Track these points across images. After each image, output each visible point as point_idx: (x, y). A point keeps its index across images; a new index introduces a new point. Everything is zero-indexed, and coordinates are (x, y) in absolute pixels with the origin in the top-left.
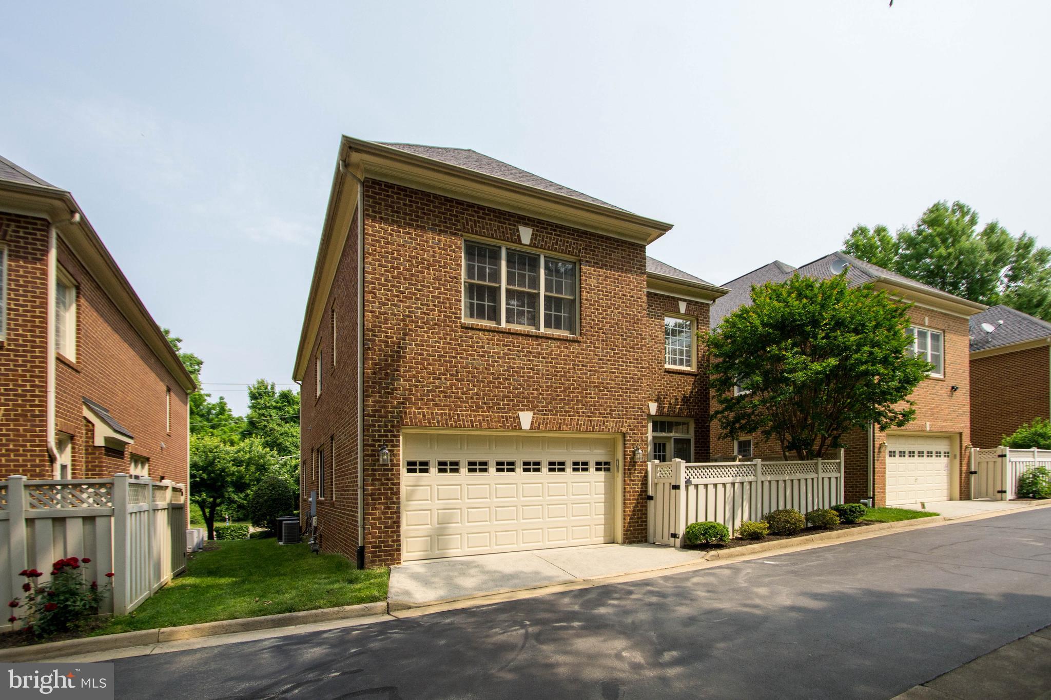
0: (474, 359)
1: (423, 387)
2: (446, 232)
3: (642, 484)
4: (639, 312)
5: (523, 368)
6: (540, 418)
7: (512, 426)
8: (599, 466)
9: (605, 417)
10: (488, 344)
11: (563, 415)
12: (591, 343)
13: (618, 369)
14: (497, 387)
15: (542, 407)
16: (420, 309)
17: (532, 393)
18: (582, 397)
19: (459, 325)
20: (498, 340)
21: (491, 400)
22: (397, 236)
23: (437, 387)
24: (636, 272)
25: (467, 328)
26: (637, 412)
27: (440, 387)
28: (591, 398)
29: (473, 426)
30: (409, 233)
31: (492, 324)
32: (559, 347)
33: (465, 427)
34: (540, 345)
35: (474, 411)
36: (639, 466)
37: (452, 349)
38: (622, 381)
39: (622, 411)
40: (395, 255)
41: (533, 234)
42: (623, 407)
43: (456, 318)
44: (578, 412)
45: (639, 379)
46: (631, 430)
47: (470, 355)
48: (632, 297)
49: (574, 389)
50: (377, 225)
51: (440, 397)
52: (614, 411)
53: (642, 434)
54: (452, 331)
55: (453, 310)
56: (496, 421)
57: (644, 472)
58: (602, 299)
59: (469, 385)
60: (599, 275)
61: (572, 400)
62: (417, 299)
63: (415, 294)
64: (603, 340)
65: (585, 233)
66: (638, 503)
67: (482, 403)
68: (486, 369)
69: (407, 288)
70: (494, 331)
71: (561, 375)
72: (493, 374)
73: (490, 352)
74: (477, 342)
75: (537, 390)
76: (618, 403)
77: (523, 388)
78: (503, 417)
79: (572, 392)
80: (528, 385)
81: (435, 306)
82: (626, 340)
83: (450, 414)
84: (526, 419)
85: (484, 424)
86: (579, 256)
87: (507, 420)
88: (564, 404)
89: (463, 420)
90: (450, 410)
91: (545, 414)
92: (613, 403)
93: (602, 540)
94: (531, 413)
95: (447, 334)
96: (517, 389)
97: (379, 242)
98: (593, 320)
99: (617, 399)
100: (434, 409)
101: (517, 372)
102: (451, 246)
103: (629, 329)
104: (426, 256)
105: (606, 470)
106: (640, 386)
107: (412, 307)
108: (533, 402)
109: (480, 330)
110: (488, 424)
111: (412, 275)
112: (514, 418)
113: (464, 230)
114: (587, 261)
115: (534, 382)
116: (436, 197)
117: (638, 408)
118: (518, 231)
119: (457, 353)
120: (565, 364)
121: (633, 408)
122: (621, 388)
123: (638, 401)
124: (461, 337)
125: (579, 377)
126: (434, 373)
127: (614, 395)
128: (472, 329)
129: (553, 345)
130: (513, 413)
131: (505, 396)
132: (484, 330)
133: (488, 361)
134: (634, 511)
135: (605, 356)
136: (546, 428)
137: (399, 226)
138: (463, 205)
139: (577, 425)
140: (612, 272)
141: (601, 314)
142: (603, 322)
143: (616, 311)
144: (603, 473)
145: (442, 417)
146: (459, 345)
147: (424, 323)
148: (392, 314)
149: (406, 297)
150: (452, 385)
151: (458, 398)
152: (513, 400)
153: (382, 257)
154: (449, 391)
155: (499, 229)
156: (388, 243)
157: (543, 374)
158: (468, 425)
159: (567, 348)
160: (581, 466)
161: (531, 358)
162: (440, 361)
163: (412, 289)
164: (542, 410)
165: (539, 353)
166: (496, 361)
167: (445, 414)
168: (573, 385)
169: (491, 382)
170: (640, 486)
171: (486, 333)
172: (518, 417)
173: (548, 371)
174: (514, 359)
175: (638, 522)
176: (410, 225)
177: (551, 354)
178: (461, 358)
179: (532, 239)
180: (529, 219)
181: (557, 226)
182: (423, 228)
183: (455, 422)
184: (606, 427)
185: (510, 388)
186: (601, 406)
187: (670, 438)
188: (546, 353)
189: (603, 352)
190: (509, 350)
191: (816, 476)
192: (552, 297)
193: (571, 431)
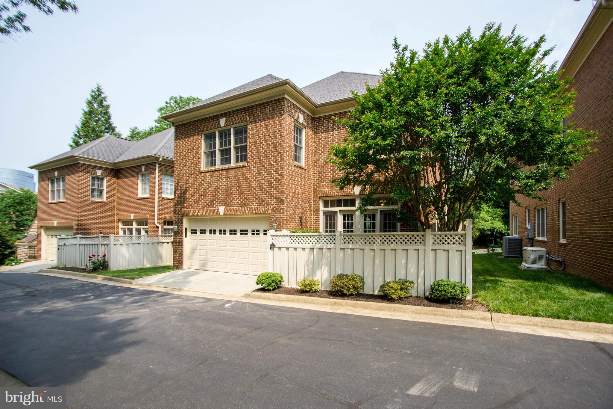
0: (204, 186)
1: (188, 200)
2: (195, 135)
4: (279, 140)
5: (221, 186)
6: (228, 209)
9: (259, 205)
12: (252, 166)
15: (229, 203)
17: (224, 197)
18: (247, 196)
19: (199, 172)
20: (212, 175)
23: (192, 200)
25: (202, 173)
26: (278, 200)
28: (251, 195)
30: (186, 141)
32: (236, 172)
35: (203, 208)
37: (197, 183)
38: (269, 183)
39: (269, 201)
40: (181, 151)
41: (226, 120)
42: (269, 198)
43: (198, 169)
44: (245, 204)
47: (203, 184)
49: (243, 192)
50: (177, 142)
51: (193, 203)
52: (264, 201)
53: (281, 213)
54: (197, 175)
55: (198, 166)
56: (211, 212)
58: (258, 139)
59: (202, 197)
60: (256, 127)
61: (242, 198)
64: (258, 163)
65: (250, 107)
67: (206, 204)
68: (208, 189)
70: (210, 171)
72: (210, 191)
73: (209, 181)
74: (205, 178)
75: (227, 195)
77: (221, 195)
78: (213, 210)
79: (242, 194)
80: (223, 193)
82: (271, 158)
83: (196, 210)
84: (222, 209)
86: (246, 121)
87: (215, 211)
88: (239, 200)
89: (200, 212)
91: (230, 207)
92: (264, 197)
94: (224, 207)
95: (196, 177)
96: (219, 196)
98: (253, 153)
99: (266, 194)
100: (191, 209)
101: (219, 188)
102: (197, 140)
103: (273, 152)
104: (190, 147)
106: (280, 184)
107: (186, 169)
108: (225, 201)
109: (206, 172)
110: (208, 213)
111: (186, 157)
112: (217, 210)
113: (202, 131)
114: (250, 122)
115: (225, 191)
118: (219, 122)
120: (239, 180)
122: (268, 187)
123: (278, 193)
124: (200, 177)
125: (245, 185)
126: (192, 194)
128: (204, 172)
130: (217, 208)
131: (215, 200)
132: (207, 172)
133: (209, 185)
135: (259, 171)
136: (230, 213)
137: (183, 139)
138: (201, 120)
139: (244, 211)
140: (264, 122)
141: (258, 148)
142: (258, 152)
143: (266, 144)
145: (193, 212)
146: (199, 180)
147: (189, 174)
148: (180, 174)
149: (184, 166)
150: (197, 198)
151: (199, 203)
152: (217, 202)
153: (178, 153)
154: (196, 200)
155: (213, 125)
157: (229, 187)
159: (240, 171)
160: (255, 232)
161: (225, 180)
162: (193, 188)
163: (186, 162)
164: (229, 205)
165: (228, 177)
166: (211, 185)
167: (194, 210)
168: (243, 190)
169: (209, 194)
172: (219, 209)
173: (231, 185)
174: (218, 182)
176: (185, 137)
177: (233, 176)
178: (200, 186)
179: (225, 123)
180: (224, 114)
181: (236, 111)
182: (189, 137)
183: (197, 213)
184: (259, 210)
185: (216, 196)
186: (257, 199)
188: (231, 177)
189: (258, 169)
190: (216, 178)
191: (423, 247)
192: (238, 147)
193: (241, 214)
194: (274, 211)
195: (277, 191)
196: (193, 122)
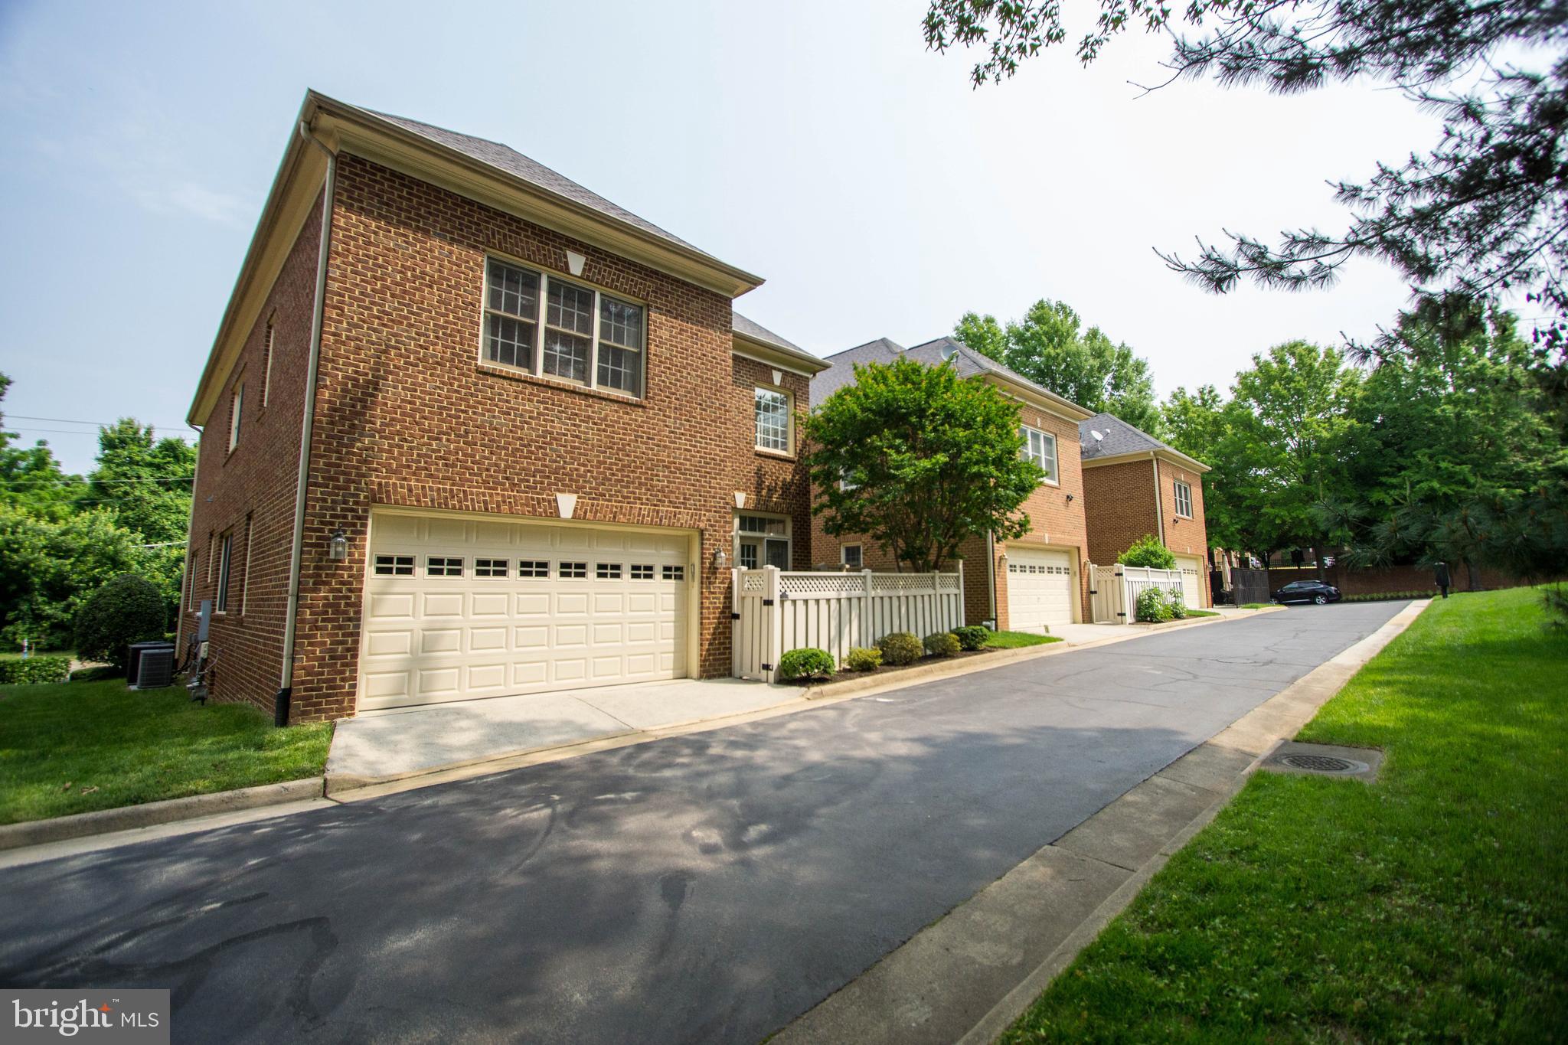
0: (494, 417)
1: (411, 448)
2: (459, 241)
3: (725, 598)
4: (723, 378)
5: (566, 435)
6: (587, 504)
7: (545, 512)
8: (668, 572)
9: (678, 508)
10: (516, 398)
11: (619, 502)
12: (660, 410)
13: (695, 446)
14: (526, 458)
15: (590, 488)
16: (414, 339)
17: (577, 470)
18: (646, 479)
19: (473, 367)
20: (531, 394)
21: (517, 474)
22: (385, 236)
23: (434, 451)
24: (719, 328)
25: (485, 374)
26: (719, 503)
27: (439, 451)
28: (659, 481)
29: (486, 509)
30: (405, 236)
31: (523, 373)
32: (617, 411)
33: (474, 509)
34: (590, 406)
35: (490, 488)
36: (721, 573)
37: (461, 399)
38: (700, 462)
39: (700, 501)
40: (380, 261)
41: (586, 265)
42: (700, 496)
43: (468, 357)
44: (639, 499)
45: (722, 461)
46: (711, 526)
47: (489, 411)
48: (715, 358)
49: (637, 467)
50: (354, 217)
51: (437, 464)
52: (689, 499)
53: (725, 532)
54: (463, 375)
55: (466, 347)
56: (522, 505)
57: (728, 581)
58: (676, 357)
59: (484, 451)
60: (673, 327)
61: (633, 483)
62: (411, 325)
63: (406, 318)
64: (676, 408)
65: (656, 273)
66: (720, 623)
67: (503, 478)
68: (511, 431)
69: (395, 309)
70: (525, 382)
71: (618, 449)
72: (521, 439)
73: (518, 409)
74: (500, 394)
75: (585, 465)
76: (695, 490)
77: (565, 462)
78: (533, 499)
79: (633, 472)
80: (571, 458)
81: (437, 338)
82: (705, 410)
83: (452, 490)
84: (567, 503)
85: (505, 508)
86: (646, 299)
87: (539, 503)
88: (622, 486)
89: (472, 500)
90: (453, 485)
91: (594, 499)
92: (688, 489)
93: (670, 673)
94: (574, 497)
95: (454, 379)
96: (556, 461)
97: (356, 240)
98: (663, 381)
99: (693, 485)
100: (428, 482)
101: (556, 439)
102: (467, 262)
103: (708, 397)
104: (428, 269)
105: (677, 577)
106: (724, 470)
107: (401, 336)
108: (577, 481)
109: (504, 378)
110: (511, 508)
111: (405, 292)
112: (549, 501)
113: (489, 244)
114: (657, 308)
115: (580, 454)
116: (448, 194)
117: (721, 498)
118: (566, 257)
119: (469, 406)
120: (624, 434)
121: (714, 497)
122: (698, 471)
123: (721, 489)
124: (476, 384)
125: (643, 453)
126: (430, 431)
127: (690, 480)
128: (493, 375)
129: (609, 408)
130: (548, 495)
131: (537, 471)
132: (510, 379)
133: (514, 421)
134: (714, 634)
135: (678, 428)
136: (595, 517)
137: (389, 223)
138: (489, 211)
139: (639, 515)
141: (675, 375)
142: (676, 385)
144: (672, 581)
146: (472, 395)
147: (419, 359)
148: (367, 342)
149: (393, 321)
150: (457, 449)
151: (467, 468)
152: (548, 477)
153: (359, 261)
154: (452, 458)
156: (370, 243)
157: (593, 445)
158: (480, 507)
159: (628, 413)
160: (643, 572)
161: (577, 422)
162: (441, 414)
163: (403, 310)
164: (591, 493)
165: (589, 417)
166: (526, 423)
167: (444, 490)
168: (635, 462)
169: (517, 450)
170: (722, 600)
171: (513, 383)
172: (555, 500)
173: (601, 441)
174: (553, 421)
175: (719, 649)
176: (406, 225)
177: (605, 419)
178: (474, 413)
179: (584, 270)
180: (582, 245)
181: (619, 259)
182: (426, 232)
183: (460, 502)
184: (678, 520)
185: (545, 460)
186: (672, 492)
187: (762, 539)
188: (599, 419)
189: (675, 423)
190: (546, 409)
192: (608, 347)
193: (630, 523)
194: (713, 528)
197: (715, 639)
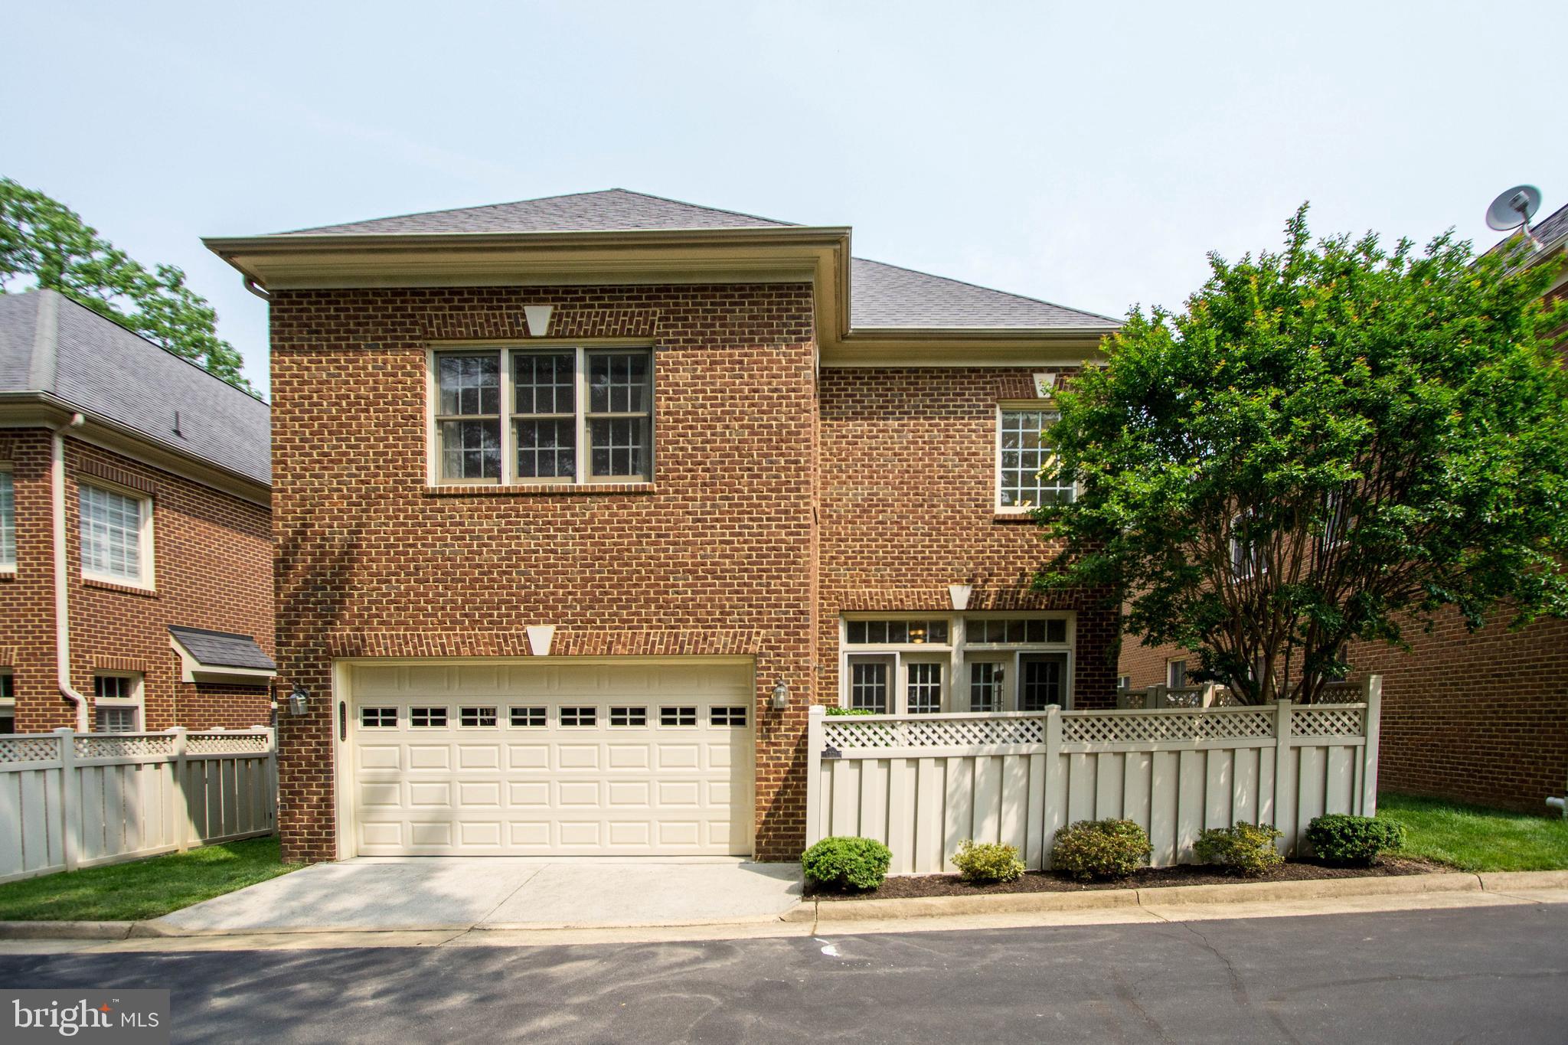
0: (446, 545)
1: (361, 596)
2: (395, 346)
3: (796, 751)
4: (792, 419)
5: (537, 552)
6: (570, 636)
7: (514, 649)
8: (718, 716)
9: (710, 627)
10: (471, 517)
11: (616, 628)
12: (677, 492)
13: (740, 535)
14: (487, 588)
15: (573, 615)
16: (355, 476)
17: (553, 594)
18: (657, 593)
19: (419, 492)
20: (488, 509)
21: (477, 609)
22: (317, 369)
23: (384, 595)
24: (785, 340)
25: (433, 496)
26: (787, 613)
27: (389, 594)
28: (677, 593)
29: (444, 653)
30: (337, 361)
31: (490, 484)
32: (608, 508)
33: (430, 655)
34: (569, 508)
35: (446, 629)
36: (790, 716)
37: (409, 532)
38: (750, 556)
39: (750, 614)
40: (315, 399)
41: (553, 316)
42: (750, 606)
43: (413, 482)
44: (649, 621)
45: (791, 549)
47: (439, 539)
48: (776, 390)
49: (642, 579)
50: (286, 359)
51: (389, 609)
52: (729, 614)
53: (797, 655)
54: (408, 503)
55: (410, 470)
56: (485, 644)
57: (801, 728)
58: (703, 406)
59: (437, 587)
60: (697, 363)
61: (635, 601)
62: (350, 461)
63: (346, 454)
64: (704, 484)
65: (666, 288)
66: (786, 787)
67: (462, 615)
68: (467, 559)
69: (334, 447)
70: (479, 495)
71: (612, 558)
72: (480, 566)
73: (473, 531)
74: (452, 517)
75: (564, 587)
76: (740, 600)
77: (537, 586)
78: (497, 636)
79: (635, 586)
80: (545, 579)
81: (378, 467)
82: (759, 476)
83: (405, 636)
84: (541, 638)
85: (465, 650)
86: (650, 335)
87: (506, 641)
88: (619, 607)
89: (428, 644)
90: (406, 630)
91: (579, 628)
92: (728, 599)
94: (552, 628)
95: (399, 510)
96: (525, 587)
97: (290, 383)
98: (682, 449)
99: (737, 592)
100: (381, 630)
101: (523, 559)
102: (404, 367)
103: (766, 455)
104: (362, 391)
105: (734, 722)
106: (794, 563)
107: (341, 475)
108: (555, 608)
109: (455, 496)
110: (472, 649)
111: (341, 425)
112: (518, 637)
113: (426, 335)
114: (669, 341)
115: (556, 573)
117: (789, 606)
118: (524, 316)
119: (416, 539)
120: (619, 536)
121: (776, 606)
122: (746, 570)
123: (787, 592)
124: (423, 511)
125: (651, 558)
126: (379, 574)
127: (731, 585)
128: (442, 496)
129: (594, 505)
130: (517, 629)
131: (501, 602)
132: (462, 496)
133: (471, 545)
134: (776, 801)
135: (709, 513)
136: (581, 651)
137: (319, 353)
138: (423, 294)
139: (646, 643)
140: (728, 351)
141: (701, 434)
142: (704, 449)
143: (736, 424)
144: (728, 727)
145: (392, 642)
146: (420, 525)
147: (361, 497)
148: (311, 490)
149: (332, 461)
150: (408, 589)
151: (419, 609)
152: (517, 608)
153: (295, 405)
154: (403, 600)
155: (488, 321)
156: (303, 383)
157: (574, 558)
158: (437, 651)
159: (625, 507)
160: (678, 716)
161: (552, 532)
162: (388, 553)
163: (341, 447)
164: (575, 621)
165: (567, 523)
166: (485, 545)
167: (398, 636)
168: (639, 572)
169: (476, 580)
170: (791, 753)
171: (467, 500)
172: (526, 635)
173: (585, 551)
174: (518, 537)
175: (785, 822)
176: (336, 348)
177: (591, 521)
178: (423, 545)
179: (551, 325)
180: (547, 290)
181: (604, 290)
182: (356, 348)
183: (415, 647)
184: (711, 644)
185: (511, 587)
186: (699, 606)
187: (1010, 653)
188: (582, 522)
189: (704, 505)
190: (508, 523)
191: (1272, 742)
192: (606, 421)
193: (631, 654)
194: (772, 648)
195: (786, 585)
196: (377, 292)
197: (778, 808)
